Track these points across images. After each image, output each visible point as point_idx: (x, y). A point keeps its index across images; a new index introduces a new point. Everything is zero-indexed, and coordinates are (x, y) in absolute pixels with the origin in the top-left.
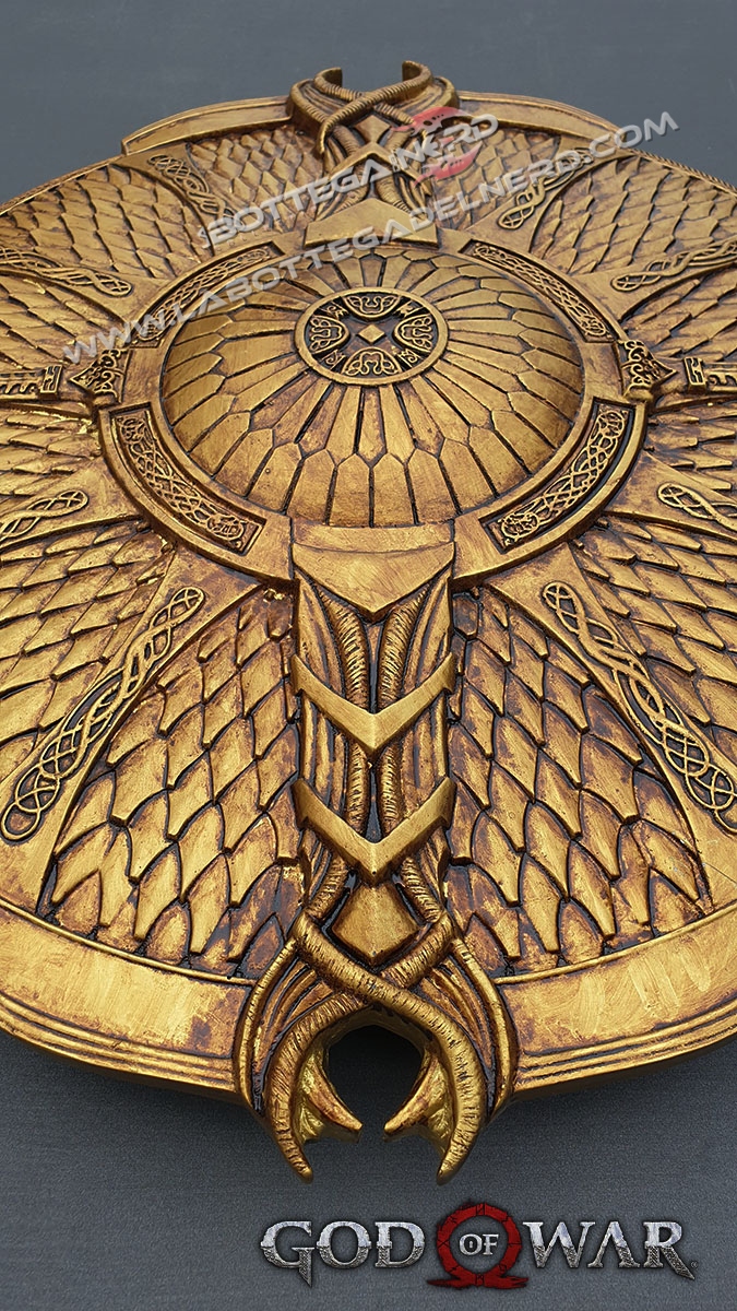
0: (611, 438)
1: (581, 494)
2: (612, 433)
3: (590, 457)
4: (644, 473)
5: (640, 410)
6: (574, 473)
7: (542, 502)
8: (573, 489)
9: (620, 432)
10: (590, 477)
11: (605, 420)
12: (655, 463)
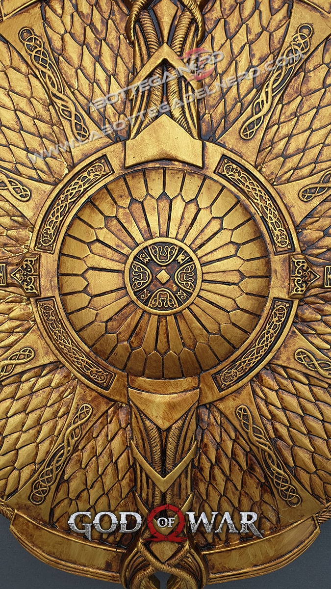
0: (278, 324)
1: (259, 358)
2: (279, 321)
3: (266, 336)
4: (291, 341)
5: (296, 303)
6: (257, 347)
7: (240, 364)
8: (256, 355)
9: (283, 319)
10: (265, 348)
11: (277, 312)
12: (297, 335)
